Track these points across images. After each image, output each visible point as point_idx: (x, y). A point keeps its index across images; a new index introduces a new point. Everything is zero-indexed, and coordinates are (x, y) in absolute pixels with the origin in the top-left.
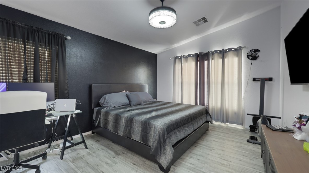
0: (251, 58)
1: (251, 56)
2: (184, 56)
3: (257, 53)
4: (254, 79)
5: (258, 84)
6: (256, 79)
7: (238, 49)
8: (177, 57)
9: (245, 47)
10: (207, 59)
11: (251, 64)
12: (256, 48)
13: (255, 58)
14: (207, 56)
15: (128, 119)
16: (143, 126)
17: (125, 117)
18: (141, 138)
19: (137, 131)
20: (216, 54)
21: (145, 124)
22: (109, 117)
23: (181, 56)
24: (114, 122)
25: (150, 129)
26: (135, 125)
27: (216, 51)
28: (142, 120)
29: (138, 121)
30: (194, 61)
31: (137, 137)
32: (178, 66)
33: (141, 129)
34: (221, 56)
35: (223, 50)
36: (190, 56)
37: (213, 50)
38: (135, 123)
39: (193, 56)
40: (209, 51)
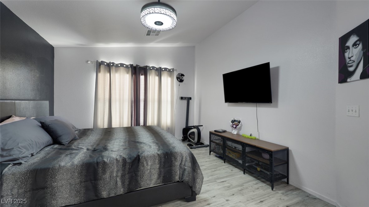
0: (179, 80)
1: (179, 78)
2: (113, 63)
3: (183, 77)
4: (182, 98)
5: (185, 102)
6: (183, 98)
7: (171, 70)
8: (102, 63)
9: (176, 70)
10: (143, 73)
11: (179, 85)
12: (182, 73)
13: (181, 81)
14: (145, 70)
15: (128, 161)
16: (163, 160)
17: (117, 160)
18: (162, 178)
19: (150, 171)
20: (153, 70)
21: (165, 157)
22: (59, 177)
23: (108, 62)
24: (81, 182)
25: (175, 160)
26: (145, 165)
27: (153, 67)
28: (159, 153)
29: (150, 157)
30: (128, 73)
31: (151, 180)
32: (104, 76)
33: (158, 166)
34: (157, 74)
35: (160, 68)
36: (122, 65)
37: (151, 65)
38: (145, 163)
39: (127, 67)
40: (147, 66)
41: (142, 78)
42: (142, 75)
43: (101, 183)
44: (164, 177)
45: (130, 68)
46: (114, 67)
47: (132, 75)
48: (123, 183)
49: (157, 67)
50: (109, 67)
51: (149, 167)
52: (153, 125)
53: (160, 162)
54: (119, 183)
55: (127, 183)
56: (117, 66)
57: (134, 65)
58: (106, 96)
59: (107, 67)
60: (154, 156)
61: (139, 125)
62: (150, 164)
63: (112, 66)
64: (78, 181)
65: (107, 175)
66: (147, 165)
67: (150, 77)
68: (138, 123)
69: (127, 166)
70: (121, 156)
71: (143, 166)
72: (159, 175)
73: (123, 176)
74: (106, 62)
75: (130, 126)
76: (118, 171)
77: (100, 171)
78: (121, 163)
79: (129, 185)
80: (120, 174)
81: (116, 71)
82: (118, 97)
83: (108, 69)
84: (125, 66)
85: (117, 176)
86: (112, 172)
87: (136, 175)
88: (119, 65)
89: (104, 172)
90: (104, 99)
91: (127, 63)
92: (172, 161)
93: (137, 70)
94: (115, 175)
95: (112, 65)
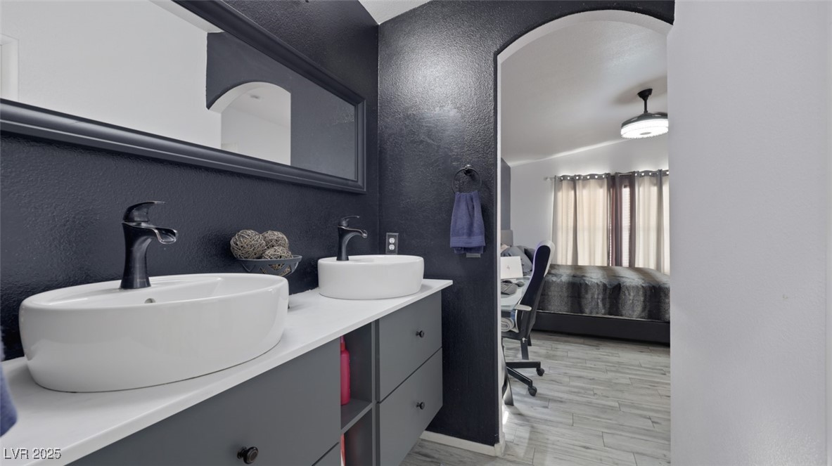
2: (579, 176)
8: (564, 177)
10: (627, 184)
14: (630, 179)
15: (609, 287)
16: (648, 293)
17: (597, 284)
18: (647, 311)
19: (633, 302)
20: (645, 177)
21: (651, 290)
22: (552, 288)
23: (572, 175)
24: (568, 296)
25: (665, 296)
26: (627, 294)
27: (647, 173)
28: (643, 285)
29: (633, 287)
30: (601, 187)
31: (633, 311)
32: (565, 196)
33: (642, 299)
34: (655, 182)
35: (660, 171)
36: (592, 176)
37: (641, 169)
38: (626, 292)
39: (600, 177)
40: (634, 172)
41: (626, 192)
42: (625, 187)
43: (584, 302)
44: (649, 311)
45: (606, 180)
46: (580, 181)
47: (609, 190)
48: (604, 305)
49: (654, 170)
50: (574, 181)
51: (631, 298)
52: (646, 267)
53: (645, 295)
54: (600, 304)
55: (608, 306)
56: (585, 178)
57: (612, 173)
58: (569, 223)
59: (570, 182)
60: (637, 287)
61: (621, 265)
62: (632, 294)
63: (579, 179)
64: (566, 295)
65: (589, 296)
66: (629, 294)
67: (641, 189)
68: (618, 262)
69: (608, 292)
70: (601, 282)
71: (625, 295)
72: (644, 309)
73: (603, 300)
74: (569, 176)
75: (606, 265)
76: (598, 294)
77: (583, 290)
78: (601, 288)
79: (609, 308)
80: (600, 297)
81: (584, 187)
82: (586, 223)
83: (572, 185)
84: (596, 177)
85: (598, 298)
86: (593, 294)
87: (617, 303)
88: (588, 177)
89: (586, 292)
90: (567, 226)
91: (601, 171)
92: (661, 297)
93: (617, 180)
94: (596, 296)
95: (577, 178)
